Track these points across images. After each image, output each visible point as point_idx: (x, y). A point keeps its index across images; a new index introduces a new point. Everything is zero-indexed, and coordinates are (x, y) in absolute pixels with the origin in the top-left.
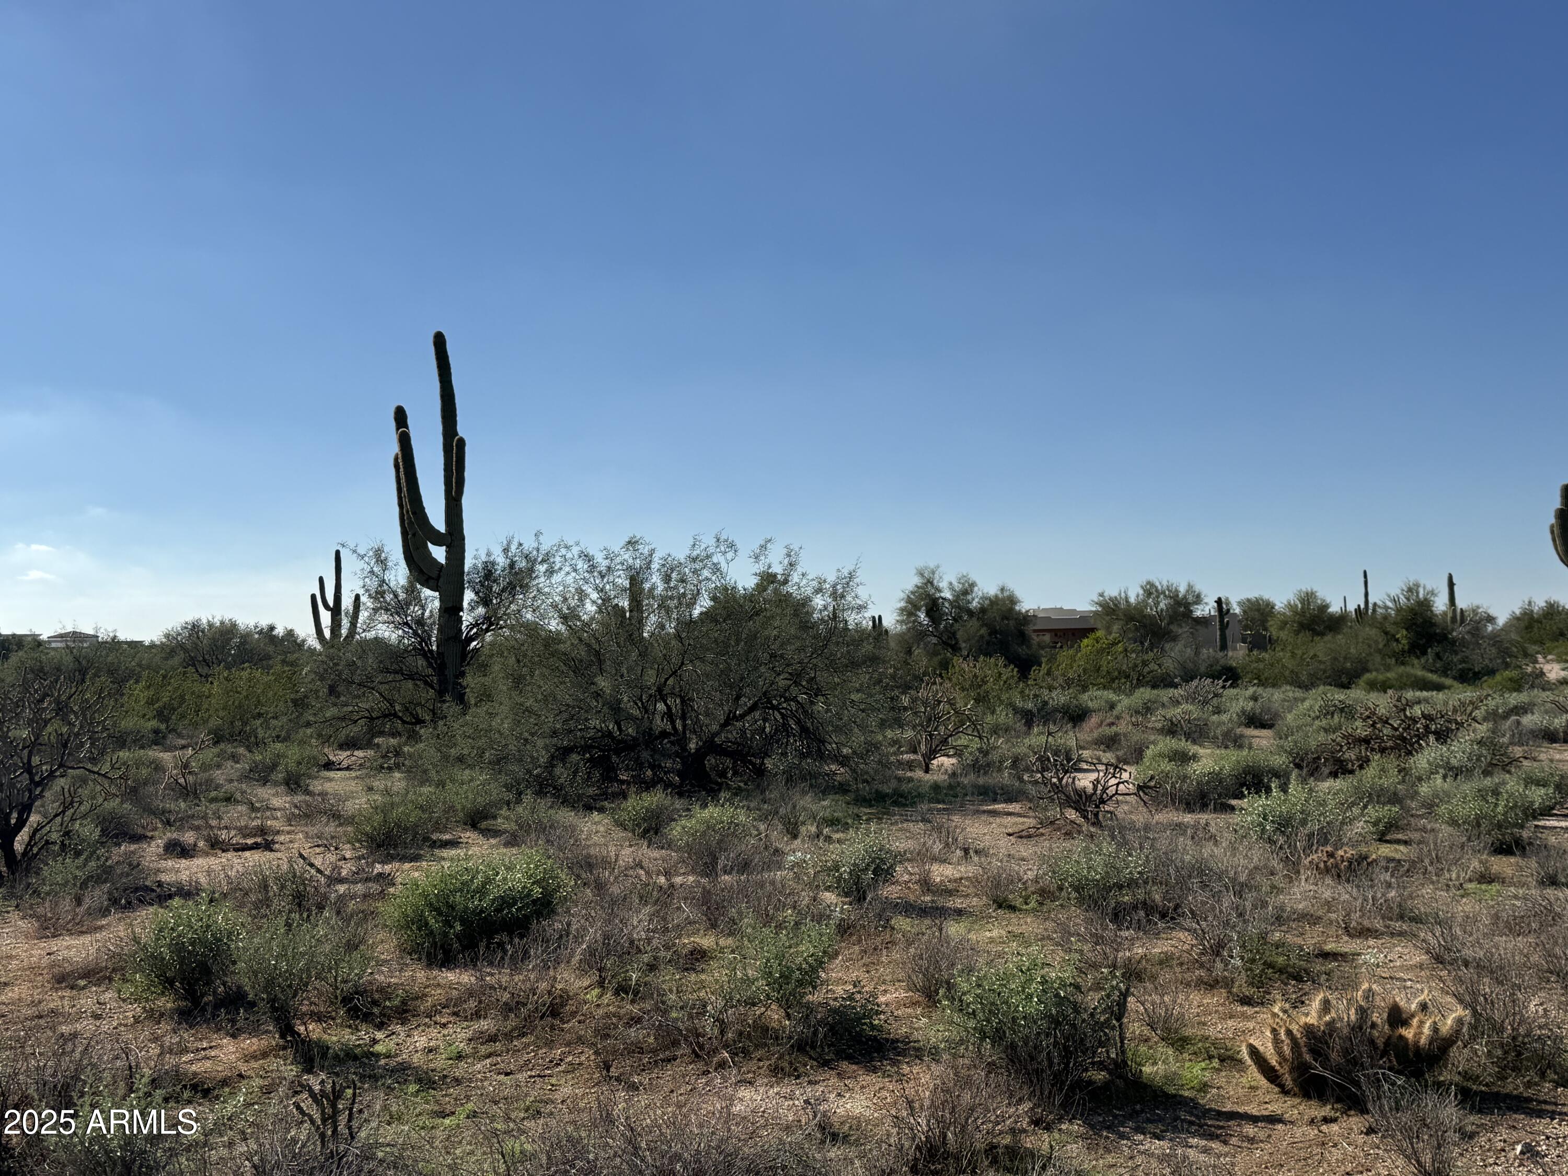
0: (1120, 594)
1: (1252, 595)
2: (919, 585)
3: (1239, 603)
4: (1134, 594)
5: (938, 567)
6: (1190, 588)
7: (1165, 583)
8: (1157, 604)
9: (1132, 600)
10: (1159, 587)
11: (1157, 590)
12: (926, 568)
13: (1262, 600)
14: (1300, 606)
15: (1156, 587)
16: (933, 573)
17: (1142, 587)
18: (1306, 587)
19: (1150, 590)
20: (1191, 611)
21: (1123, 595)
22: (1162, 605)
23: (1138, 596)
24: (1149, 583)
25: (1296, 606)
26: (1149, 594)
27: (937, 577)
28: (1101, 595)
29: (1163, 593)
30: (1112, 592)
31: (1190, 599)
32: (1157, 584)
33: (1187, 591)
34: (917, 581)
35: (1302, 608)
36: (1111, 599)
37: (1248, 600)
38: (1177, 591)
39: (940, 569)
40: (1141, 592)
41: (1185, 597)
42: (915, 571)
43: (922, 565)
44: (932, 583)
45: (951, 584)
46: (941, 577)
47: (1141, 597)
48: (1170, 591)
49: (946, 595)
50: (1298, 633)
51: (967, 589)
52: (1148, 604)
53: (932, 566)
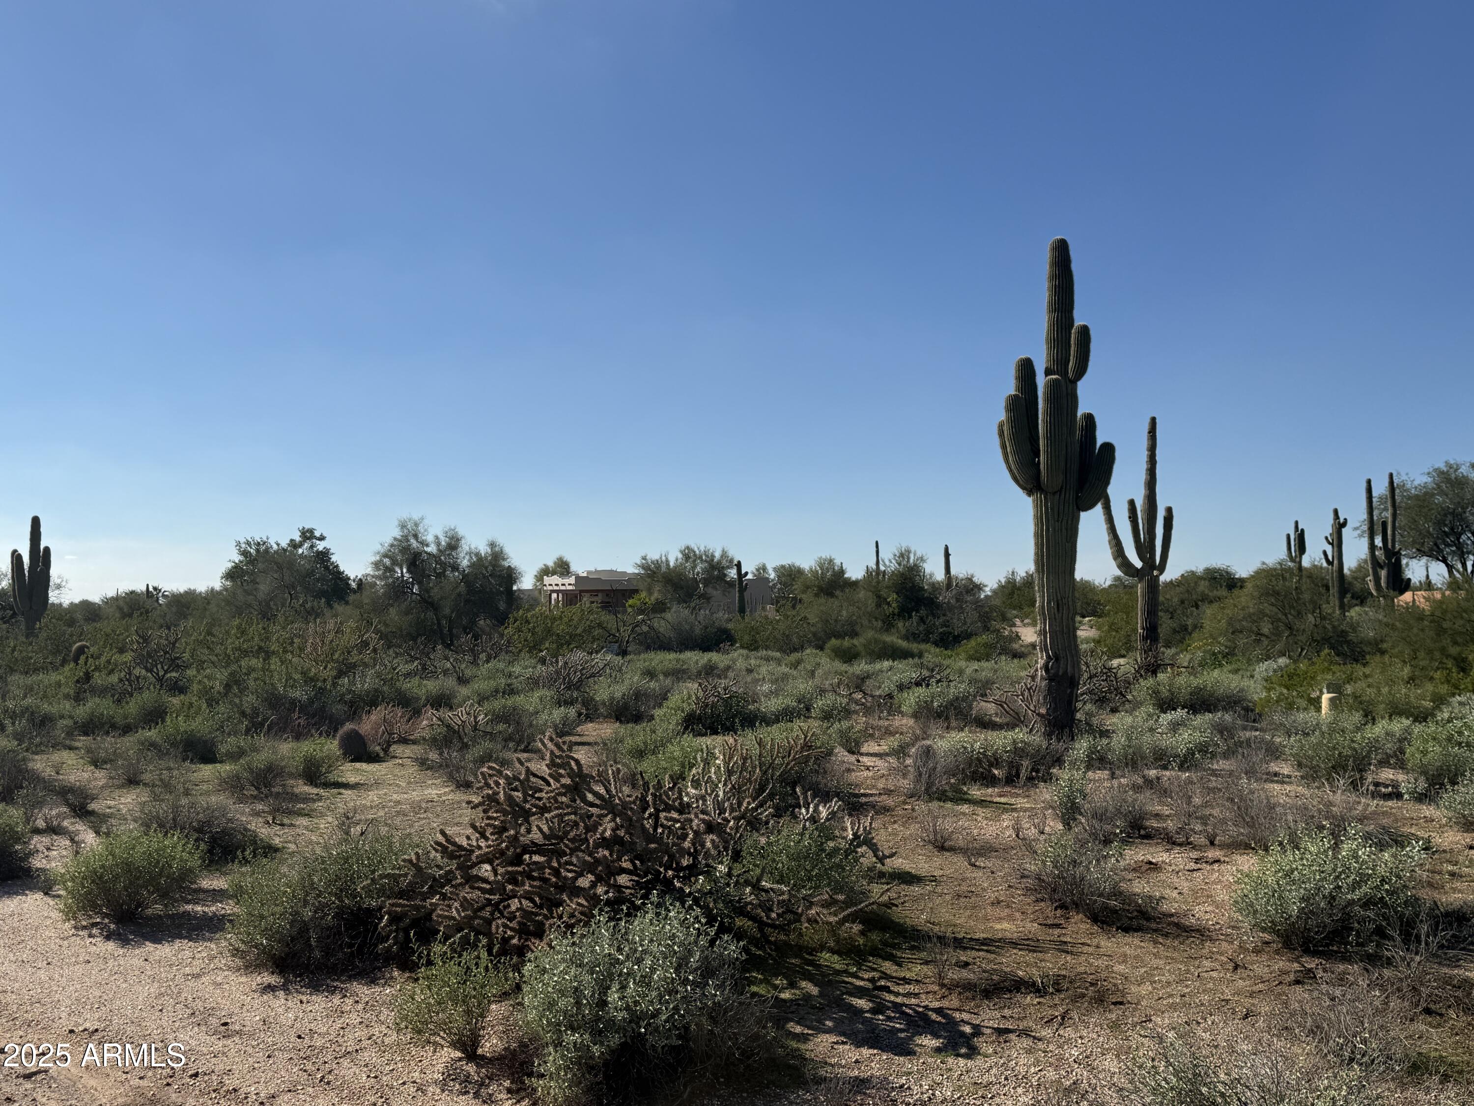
0: (661, 558)
1: (786, 561)
2: (399, 537)
3: (775, 569)
4: (674, 557)
5: (422, 519)
6: (724, 554)
7: (702, 549)
8: (694, 568)
9: (672, 564)
10: (697, 552)
11: (695, 555)
12: (410, 520)
13: (794, 566)
14: (820, 572)
15: (694, 552)
16: (416, 525)
17: (681, 552)
18: (825, 555)
19: (688, 554)
20: (725, 575)
21: (664, 558)
22: (698, 569)
23: (677, 560)
24: (688, 548)
25: (817, 571)
26: (687, 557)
27: (421, 528)
28: (644, 558)
29: (700, 557)
30: (654, 555)
31: (724, 563)
32: (696, 549)
33: (722, 556)
34: (397, 533)
35: (822, 573)
36: (652, 562)
37: (783, 567)
38: (713, 556)
39: (426, 521)
40: (680, 556)
41: (719, 562)
42: (396, 523)
43: (405, 516)
44: (416, 536)
45: (437, 537)
46: (426, 530)
47: (680, 560)
48: (707, 556)
49: (432, 549)
50: (817, 595)
51: (454, 544)
52: (686, 567)
53: (416, 517)
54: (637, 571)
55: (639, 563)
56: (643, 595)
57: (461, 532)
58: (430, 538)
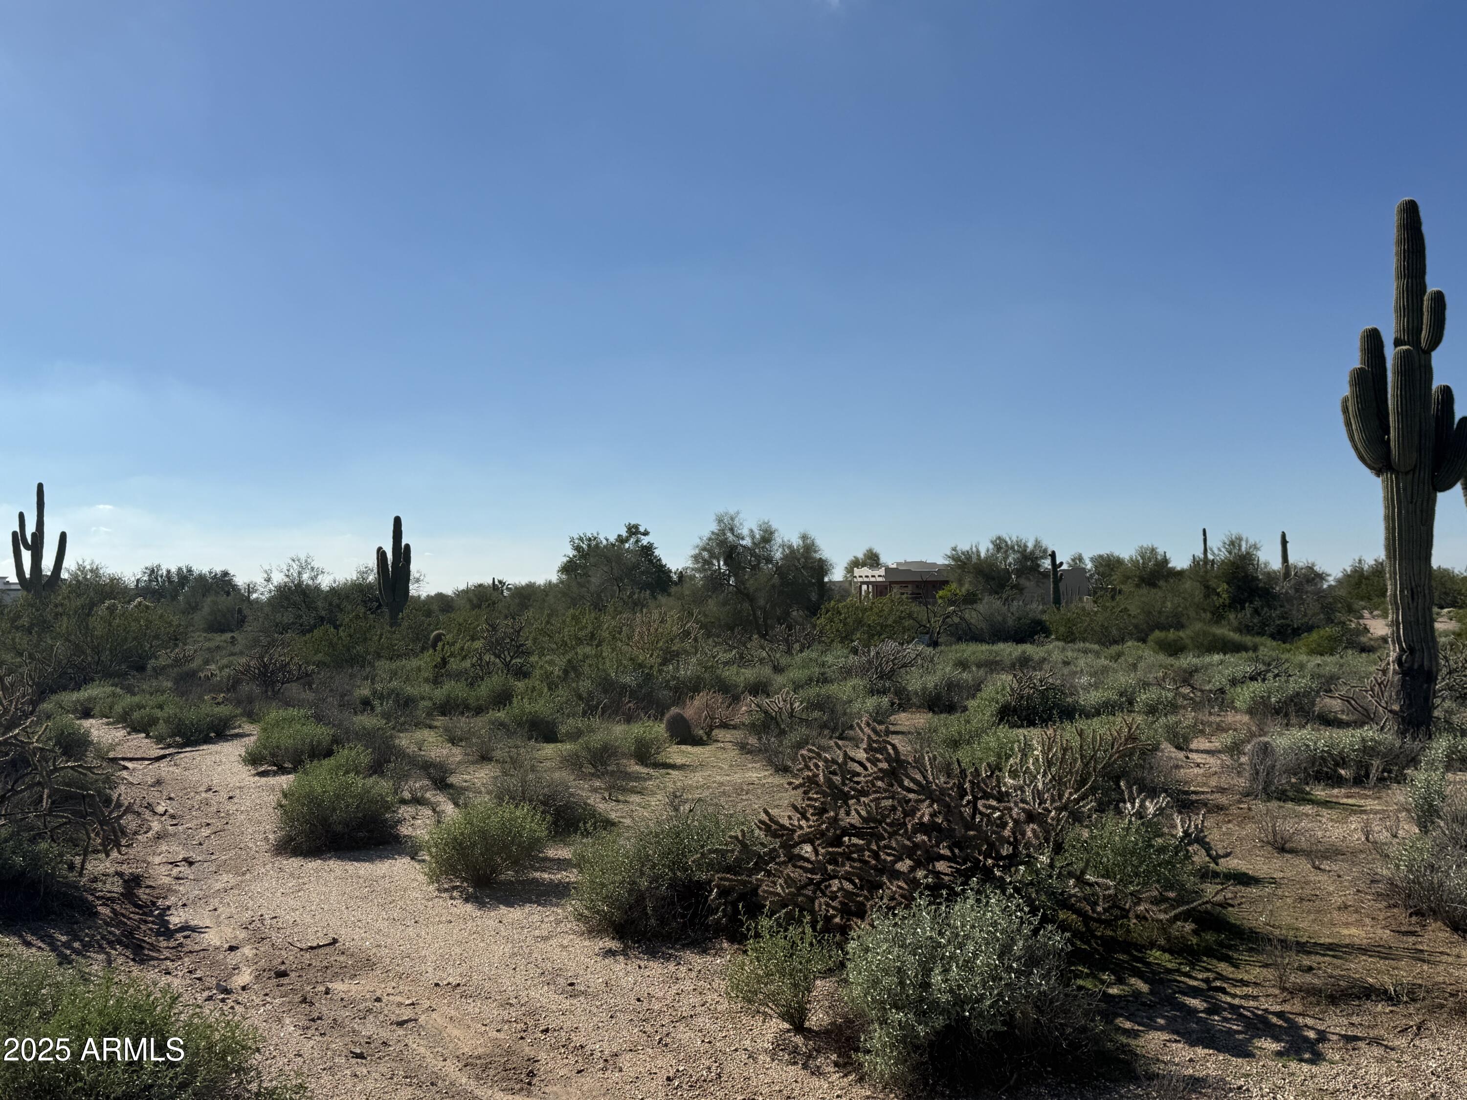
0: (971, 549)
1: (1104, 551)
2: (716, 531)
3: (1092, 559)
4: (985, 548)
5: (738, 513)
6: (1037, 544)
7: (1014, 539)
8: (1006, 558)
9: (983, 555)
10: (1009, 542)
11: (1007, 545)
12: (726, 514)
13: (1112, 556)
14: (1141, 561)
15: (1006, 542)
16: (732, 519)
17: (992, 542)
18: (1147, 543)
19: (1000, 545)
20: (1039, 566)
21: (974, 549)
22: (1010, 560)
23: (988, 551)
24: (999, 538)
25: (1138, 561)
26: (998, 548)
27: (736, 522)
28: (954, 549)
29: (1012, 548)
30: (964, 546)
31: (1038, 553)
32: (1007, 539)
33: (1035, 546)
34: (714, 527)
35: (1143, 563)
36: (963, 553)
37: (1101, 556)
38: (1026, 546)
39: (741, 516)
40: (991, 546)
41: (1032, 553)
42: (714, 517)
43: (721, 510)
44: (732, 530)
45: (751, 531)
46: (741, 524)
47: (991, 551)
48: (1019, 546)
49: (747, 542)
50: (1138, 586)
51: (767, 536)
52: (997, 558)
53: (732, 512)
54: (947, 562)
55: (949, 554)
56: (954, 586)
57: (774, 525)
58: (745, 532)
